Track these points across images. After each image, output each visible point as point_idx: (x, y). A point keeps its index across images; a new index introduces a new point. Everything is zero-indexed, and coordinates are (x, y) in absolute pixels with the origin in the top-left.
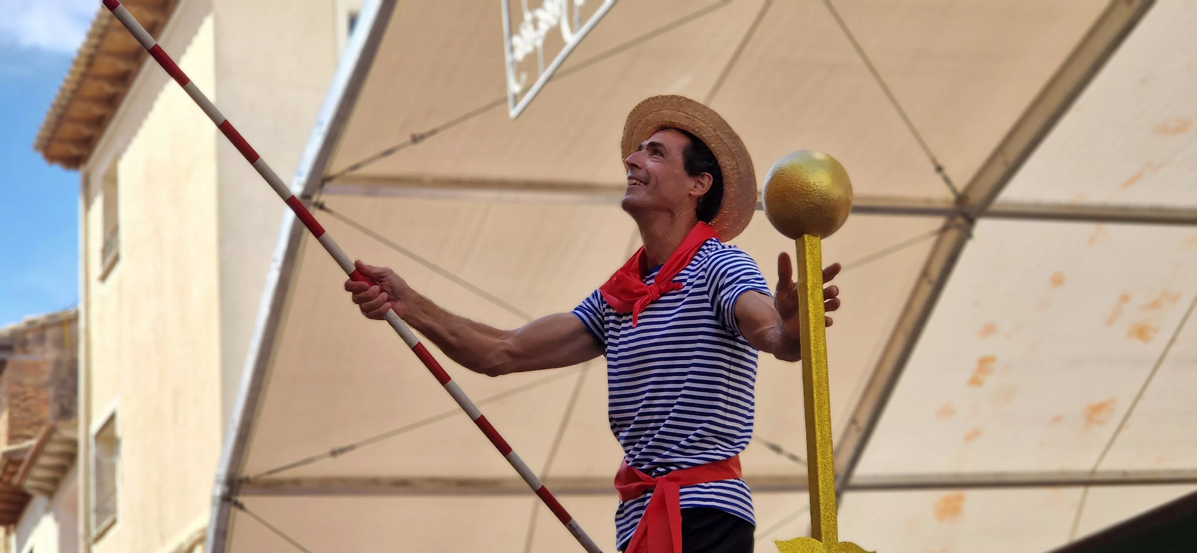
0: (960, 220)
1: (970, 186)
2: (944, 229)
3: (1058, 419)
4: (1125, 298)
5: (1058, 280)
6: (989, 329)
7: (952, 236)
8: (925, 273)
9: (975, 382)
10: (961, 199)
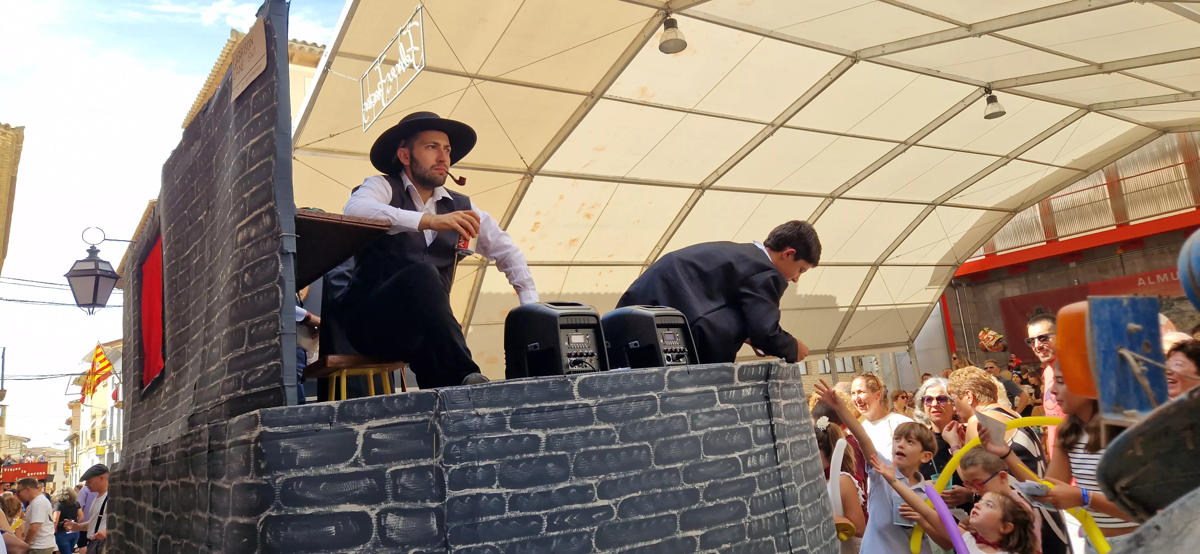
0: (529, 176)
1: (532, 165)
2: (524, 178)
3: (560, 244)
4: (583, 205)
5: (561, 198)
6: (538, 213)
7: (526, 181)
8: (516, 193)
9: (533, 230)
10: (529, 169)
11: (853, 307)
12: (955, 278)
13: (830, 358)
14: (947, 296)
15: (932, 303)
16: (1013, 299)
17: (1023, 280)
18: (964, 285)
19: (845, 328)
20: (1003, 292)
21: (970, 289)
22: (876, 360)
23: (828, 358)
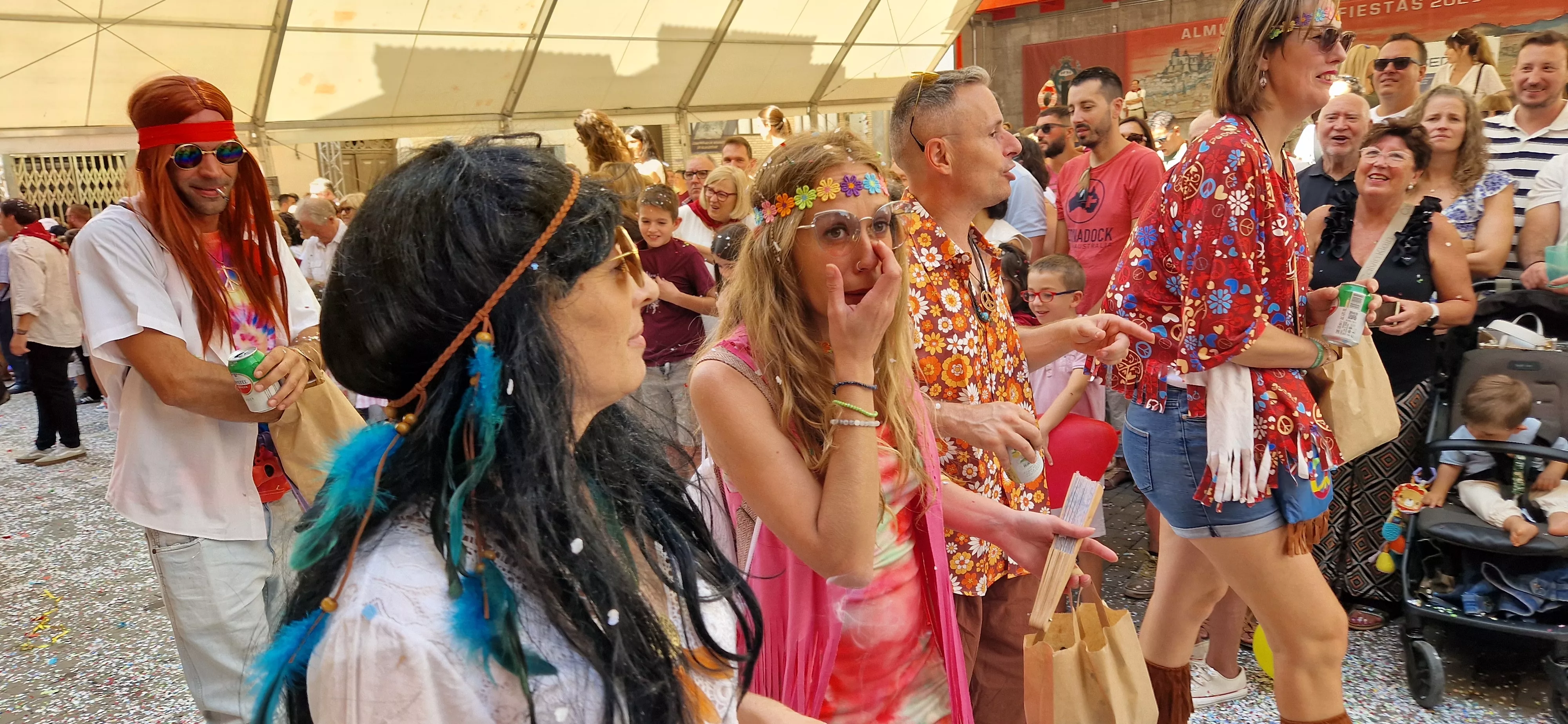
11: (847, 45)
12: (977, 13)
13: (813, 114)
14: (963, 38)
15: (944, 46)
16: (1039, 47)
17: (1055, 22)
18: (984, 23)
19: (834, 73)
20: (1028, 37)
21: (990, 28)
22: (866, 119)
23: (809, 114)
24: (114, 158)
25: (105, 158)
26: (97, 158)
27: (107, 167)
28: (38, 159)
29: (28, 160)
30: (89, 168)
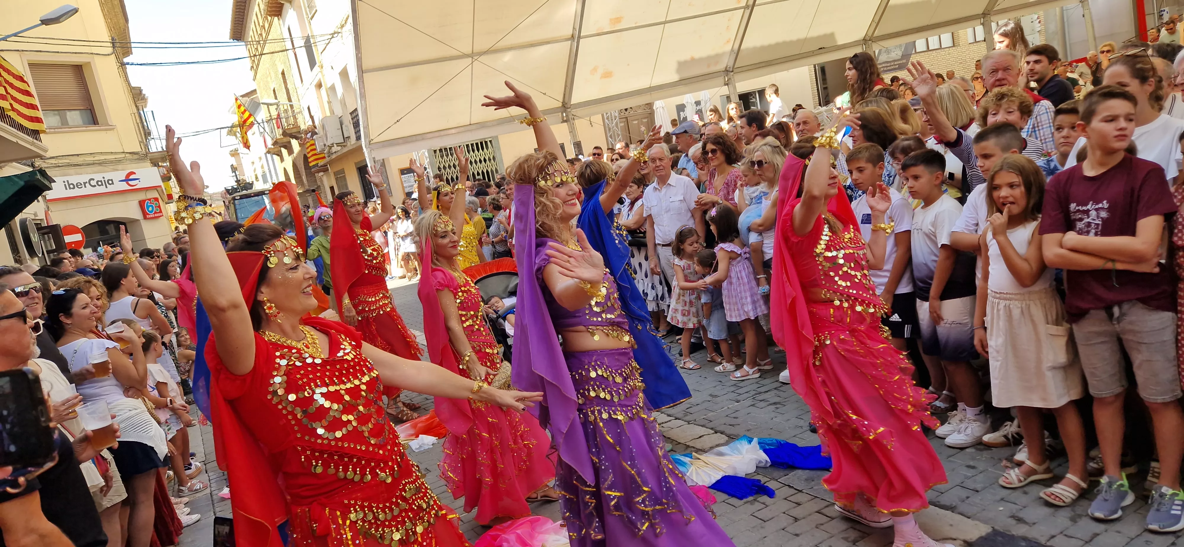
22: (1038, 18)
24: (486, 142)
25: (481, 143)
26: (477, 144)
27: (483, 149)
28: (446, 149)
29: (441, 150)
30: (473, 151)
